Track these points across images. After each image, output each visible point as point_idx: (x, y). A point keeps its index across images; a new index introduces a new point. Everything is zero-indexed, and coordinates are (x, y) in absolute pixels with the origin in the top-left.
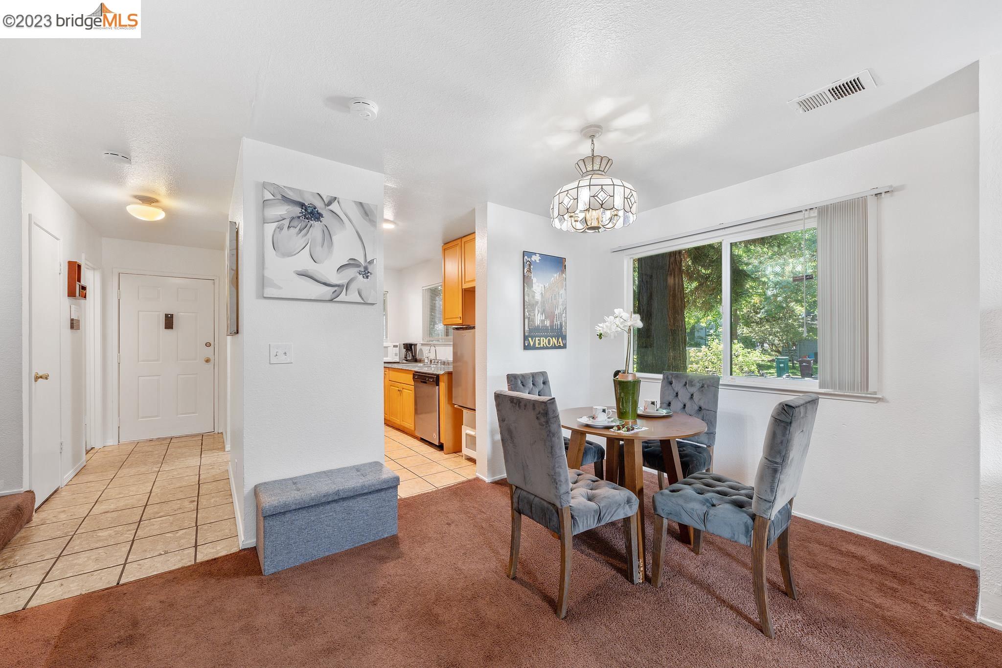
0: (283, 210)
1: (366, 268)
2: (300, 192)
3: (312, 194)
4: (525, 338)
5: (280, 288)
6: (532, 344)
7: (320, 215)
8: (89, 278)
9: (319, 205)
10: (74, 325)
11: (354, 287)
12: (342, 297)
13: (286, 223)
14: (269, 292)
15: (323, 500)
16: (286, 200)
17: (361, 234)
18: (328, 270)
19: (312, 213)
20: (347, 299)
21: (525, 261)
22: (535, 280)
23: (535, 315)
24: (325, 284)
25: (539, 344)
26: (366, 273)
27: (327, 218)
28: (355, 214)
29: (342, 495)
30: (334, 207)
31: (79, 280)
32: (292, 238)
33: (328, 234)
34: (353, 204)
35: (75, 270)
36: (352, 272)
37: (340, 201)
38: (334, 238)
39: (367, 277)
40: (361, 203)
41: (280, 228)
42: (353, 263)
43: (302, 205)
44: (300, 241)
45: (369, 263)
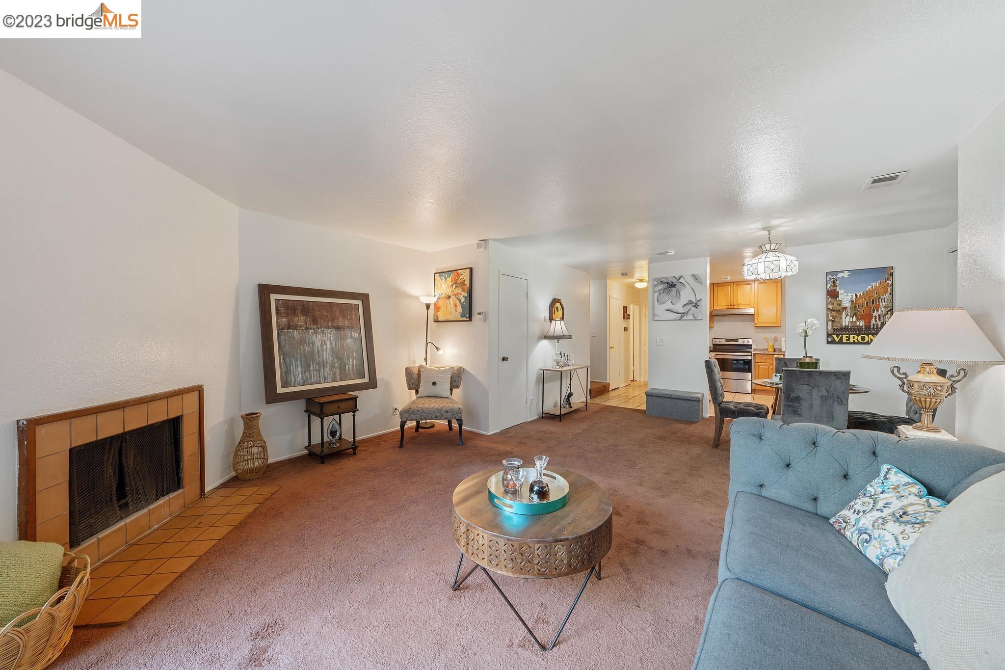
0: (661, 287)
1: (696, 304)
2: (667, 278)
3: (672, 277)
4: (829, 335)
5: (659, 316)
6: (837, 340)
7: (675, 285)
8: (630, 311)
9: (674, 281)
10: (626, 329)
11: (690, 312)
12: (685, 318)
13: (662, 291)
14: (656, 318)
15: (665, 396)
16: (662, 283)
17: (694, 289)
18: (679, 307)
19: (672, 285)
20: (687, 318)
21: (828, 279)
22: (841, 292)
23: (841, 318)
24: (677, 313)
25: (849, 339)
26: (696, 306)
27: (678, 286)
28: (691, 280)
29: (673, 397)
30: (681, 280)
31: (626, 313)
32: (665, 297)
33: (678, 292)
34: (690, 276)
35: (625, 309)
36: (689, 306)
37: (684, 277)
38: (681, 293)
39: (697, 308)
40: (694, 275)
41: (660, 294)
42: (690, 302)
43: (668, 283)
44: (667, 297)
45: (699, 301)
